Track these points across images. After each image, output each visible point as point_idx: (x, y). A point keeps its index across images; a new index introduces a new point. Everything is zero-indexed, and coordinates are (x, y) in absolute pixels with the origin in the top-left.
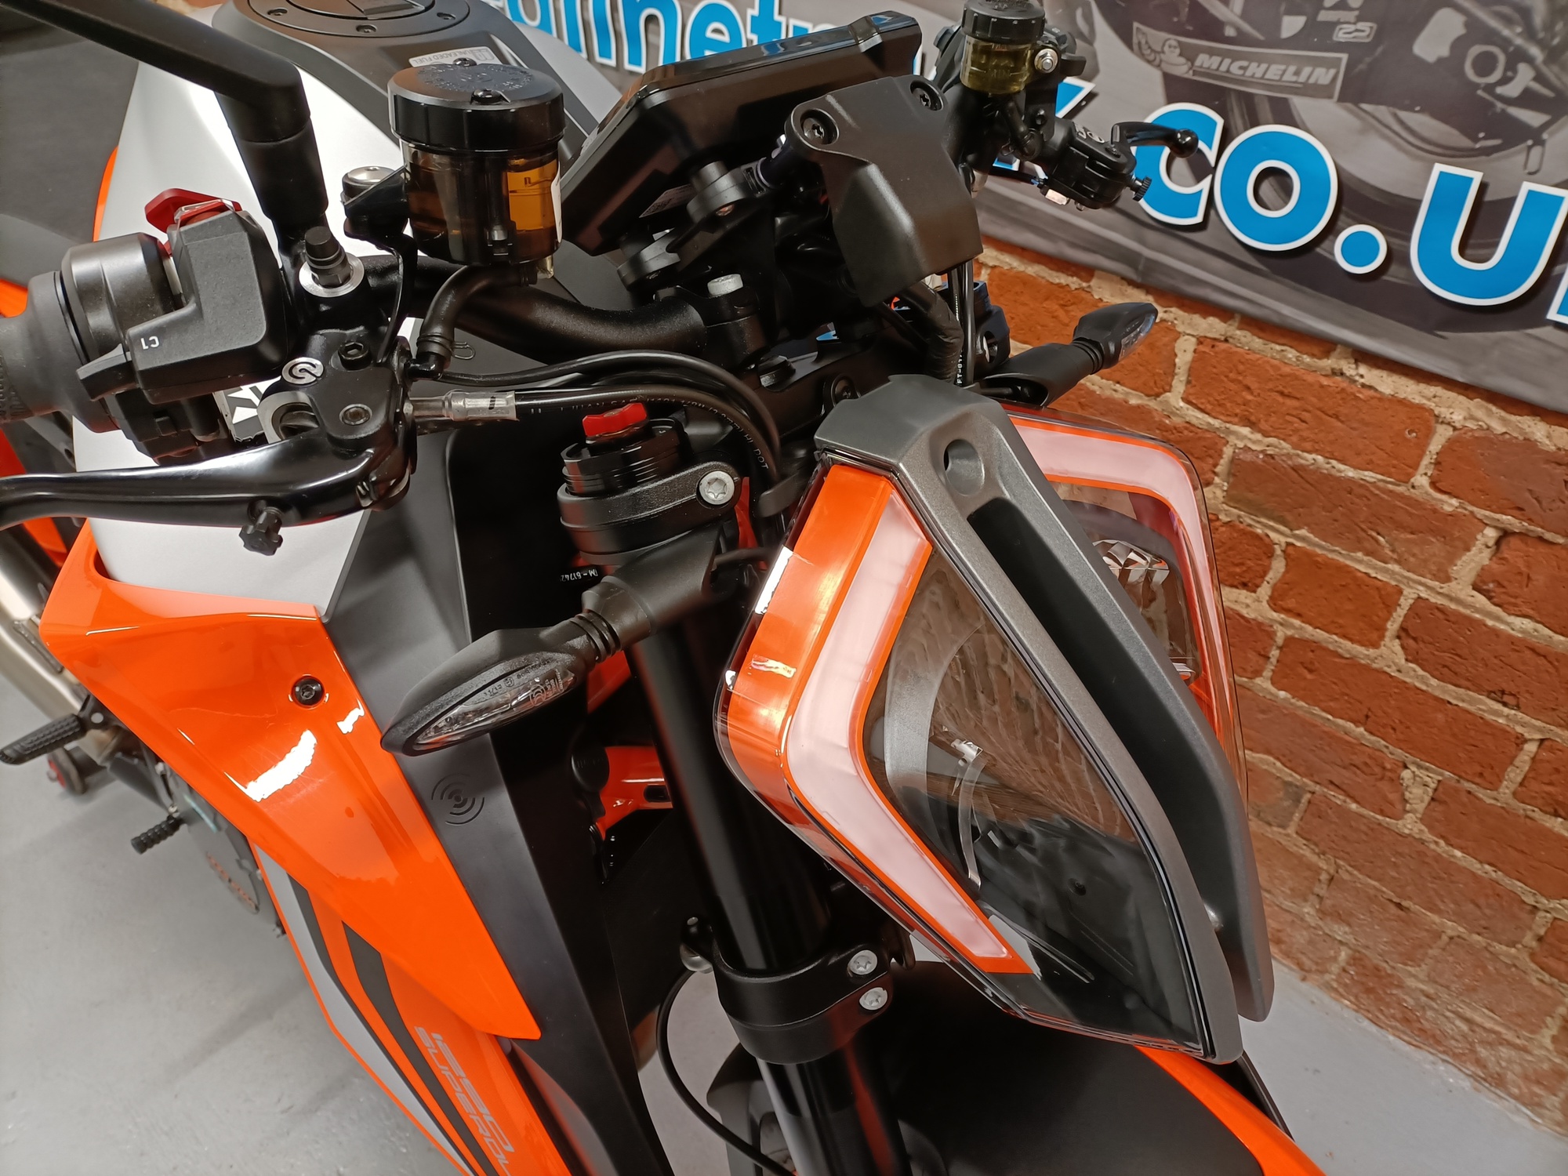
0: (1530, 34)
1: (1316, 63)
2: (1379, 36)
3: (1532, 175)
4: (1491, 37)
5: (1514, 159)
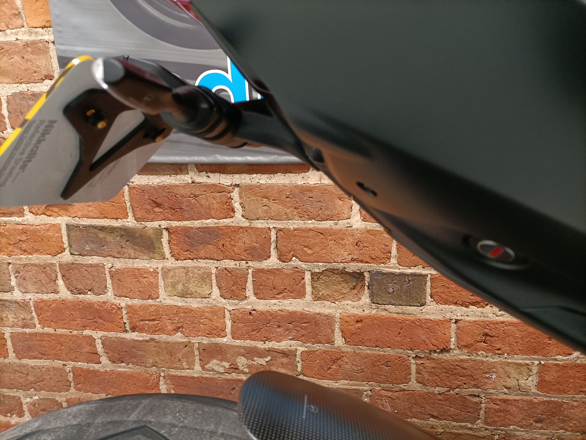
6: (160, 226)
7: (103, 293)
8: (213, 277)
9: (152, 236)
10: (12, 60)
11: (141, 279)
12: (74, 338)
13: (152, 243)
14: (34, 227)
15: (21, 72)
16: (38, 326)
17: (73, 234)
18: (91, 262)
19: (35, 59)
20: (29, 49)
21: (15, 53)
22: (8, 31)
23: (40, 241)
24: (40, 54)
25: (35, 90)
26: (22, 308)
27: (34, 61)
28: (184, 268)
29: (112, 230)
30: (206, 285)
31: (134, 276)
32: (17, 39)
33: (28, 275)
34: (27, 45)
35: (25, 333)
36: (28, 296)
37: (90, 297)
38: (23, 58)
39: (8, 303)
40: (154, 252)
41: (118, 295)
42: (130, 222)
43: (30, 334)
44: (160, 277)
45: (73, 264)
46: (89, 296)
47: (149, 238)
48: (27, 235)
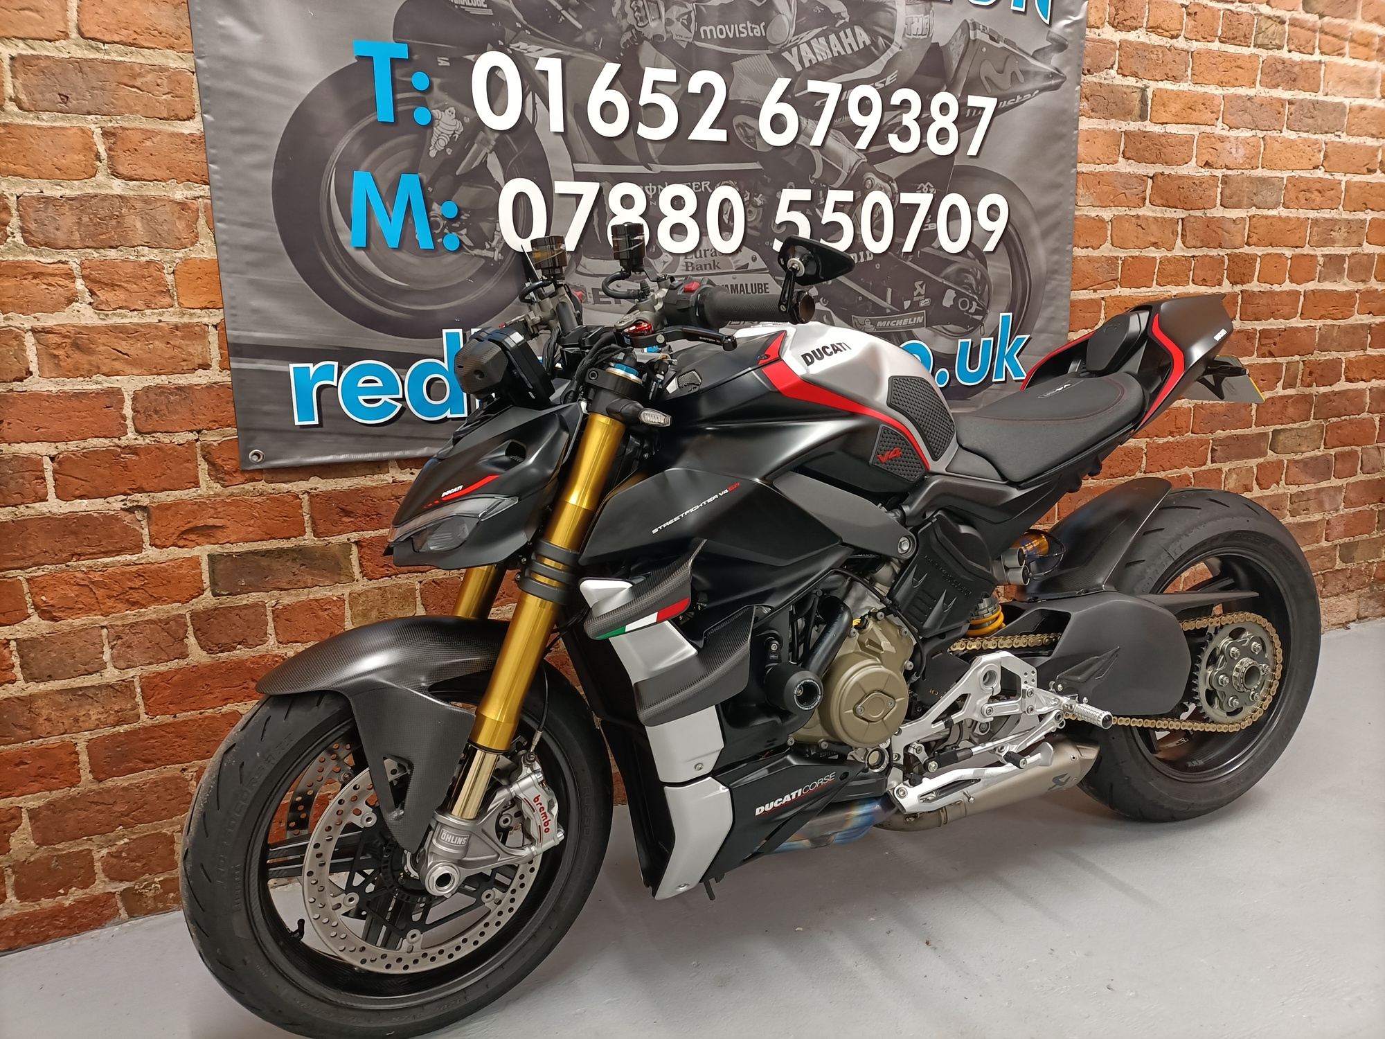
0: (973, 292)
1: (917, 315)
2: (932, 303)
3: (983, 335)
4: (964, 295)
5: (978, 332)
6: (348, 539)
7: (261, 643)
8: (418, 594)
9: (337, 553)
10: (151, 346)
11: (321, 613)
12: (207, 722)
13: (338, 564)
14: (156, 565)
15: (163, 361)
16: (144, 717)
17: (221, 566)
18: (245, 602)
19: (187, 345)
20: (178, 333)
21: (156, 337)
22: (148, 312)
23: (164, 585)
24: (195, 339)
25: (180, 382)
26: (119, 693)
27: (184, 348)
28: (380, 588)
29: (281, 553)
30: (409, 606)
31: (312, 611)
32: (160, 321)
33: (135, 640)
34: (176, 327)
35: (119, 734)
36: (131, 673)
37: (241, 653)
38: (168, 343)
39: (93, 690)
40: (340, 574)
41: (285, 641)
42: (308, 539)
43: (127, 733)
44: (347, 605)
45: (216, 609)
46: (238, 652)
47: (334, 557)
48: (143, 579)
